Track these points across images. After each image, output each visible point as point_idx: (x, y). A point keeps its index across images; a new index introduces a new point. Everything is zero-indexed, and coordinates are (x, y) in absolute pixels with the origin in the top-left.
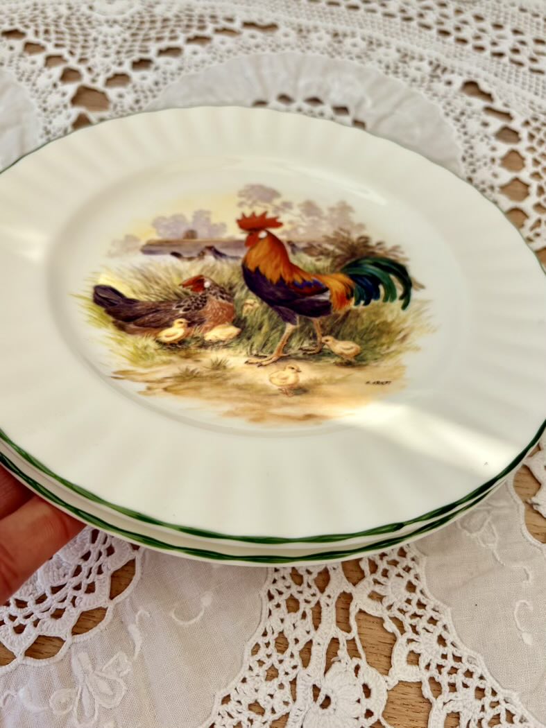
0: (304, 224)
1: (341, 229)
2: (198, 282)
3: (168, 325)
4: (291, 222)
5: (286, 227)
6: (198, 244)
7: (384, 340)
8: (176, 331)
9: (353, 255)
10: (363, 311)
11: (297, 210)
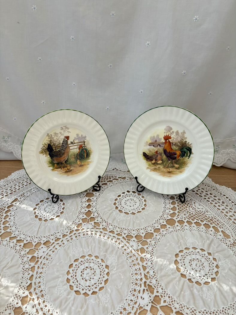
0: (175, 138)
1: (182, 139)
2: (157, 152)
3: (153, 160)
7: (183, 165)
11: (175, 134)
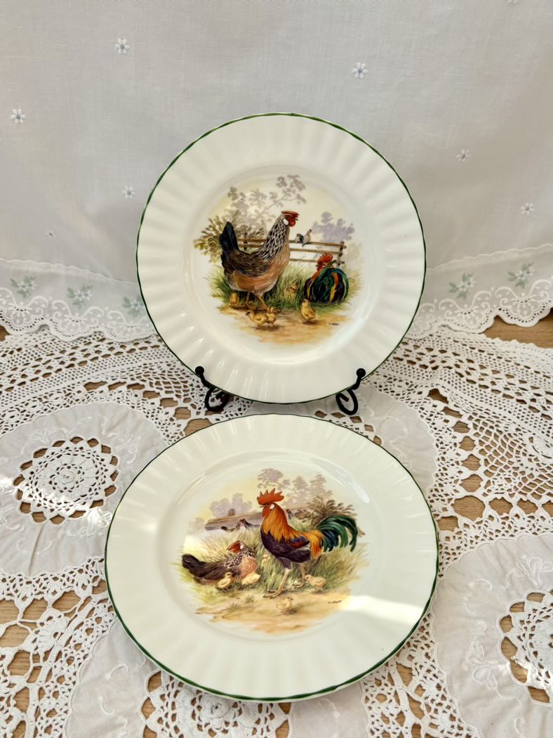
0: (296, 495)
1: (318, 497)
2: (236, 547)
3: (222, 577)
4: (288, 495)
5: (286, 499)
6: (236, 519)
7: (339, 574)
8: (226, 581)
9: (324, 515)
10: (329, 555)
11: (292, 486)
